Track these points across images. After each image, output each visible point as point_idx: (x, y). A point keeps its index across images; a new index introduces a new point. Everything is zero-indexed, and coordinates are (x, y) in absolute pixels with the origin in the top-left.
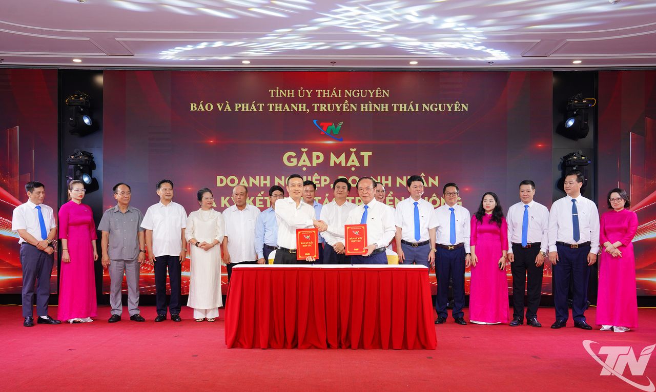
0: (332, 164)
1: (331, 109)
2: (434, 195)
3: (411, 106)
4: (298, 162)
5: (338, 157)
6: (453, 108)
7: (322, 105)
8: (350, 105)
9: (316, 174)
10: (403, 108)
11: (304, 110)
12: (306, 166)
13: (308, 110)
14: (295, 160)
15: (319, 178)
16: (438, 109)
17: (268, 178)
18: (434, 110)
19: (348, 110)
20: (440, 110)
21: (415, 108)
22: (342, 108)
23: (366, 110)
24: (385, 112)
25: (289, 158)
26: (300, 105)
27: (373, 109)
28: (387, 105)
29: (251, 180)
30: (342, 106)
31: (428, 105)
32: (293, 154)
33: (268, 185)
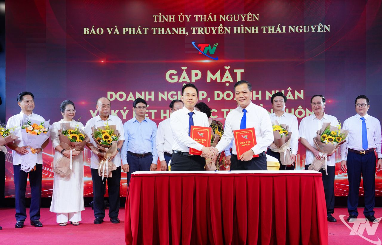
0: (209, 80)
1: (208, 32)
2: (300, 107)
3: (278, 28)
4: (179, 79)
5: (214, 74)
6: (316, 29)
7: (199, 28)
8: (224, 29)
10: (271, 30)
11: (184, 33)
12: (185, 82)
13: (187, 33)
14: (176, 78)
16: (303, 31)
17: (153, 93)
18: (299, 31)
19: (223, 33)
20: (305, 31)
21: (282, 30)
22: (217, 31)
23: (239, 32)
24: (255, 34)
25: (171, 76)
26: (180, 29)
27: (244, 32)
28: (257, 28)
29: (138, 94)
30: (217, 29)
31: (294, 27)
32: (175, 72)
33: (153, 99)
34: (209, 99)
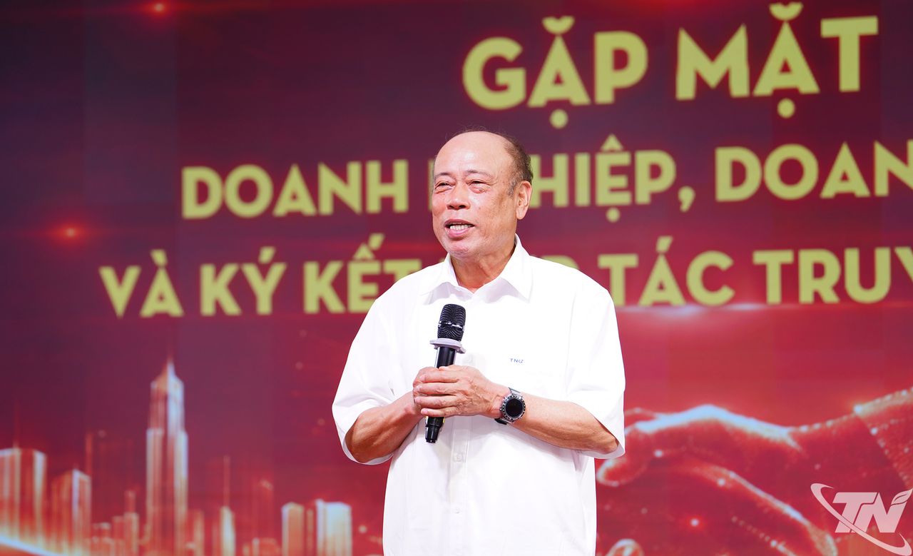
0: (685, 89)
4: (530, 86)
5: (713, 52)
9: (612, 143)
12: (563, 104)
14: (513, 79)
15: (623, 159)
17: (401, 168)
25: (493, 66)
29: (327, 178)
32: (510, 49)
33: (401, 205)
34: (687, 196)
